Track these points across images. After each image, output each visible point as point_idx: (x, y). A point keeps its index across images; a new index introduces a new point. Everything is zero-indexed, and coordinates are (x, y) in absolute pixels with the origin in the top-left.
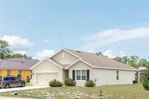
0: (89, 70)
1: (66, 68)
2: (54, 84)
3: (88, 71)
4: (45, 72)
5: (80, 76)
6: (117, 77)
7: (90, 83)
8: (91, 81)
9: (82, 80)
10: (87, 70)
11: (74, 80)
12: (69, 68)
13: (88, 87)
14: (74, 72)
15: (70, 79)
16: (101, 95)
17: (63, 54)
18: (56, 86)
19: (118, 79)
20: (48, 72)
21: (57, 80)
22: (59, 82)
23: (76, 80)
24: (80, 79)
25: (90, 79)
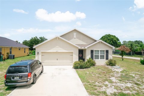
0: (108, 51)
1: (85, 48)
4: (55, 51)
5: (99, 56)
9: (100, 59)
10: (106, 51)
14: (92, 51)
20: (59, 51)
23: (94, 60)
24: (98, 59)
25: (109, 59)
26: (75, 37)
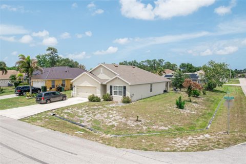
0: (126, 86)
1: (105, 83)
2: (93, 99)
3: (125, 88)
4: (85, 85)
5: (117, 92)
6: (151, 89)
7: (126, 100)
8: (128, 98)
9: (119, 95)
10: (124, 86)
11: (111, 95)
12: (107, 83)
13: (125, 103)
14: (111, 87)
15: (108, 94)
16: (137, 120)
17: (102, 69)
18: (94, 101)
19: (151, 91)
20: (87, 86)
21: (96, 95)
22: (97, 97)
23: (113, 95)
24: (117, 95)
25: (127, 96)
26: (102, 72)
